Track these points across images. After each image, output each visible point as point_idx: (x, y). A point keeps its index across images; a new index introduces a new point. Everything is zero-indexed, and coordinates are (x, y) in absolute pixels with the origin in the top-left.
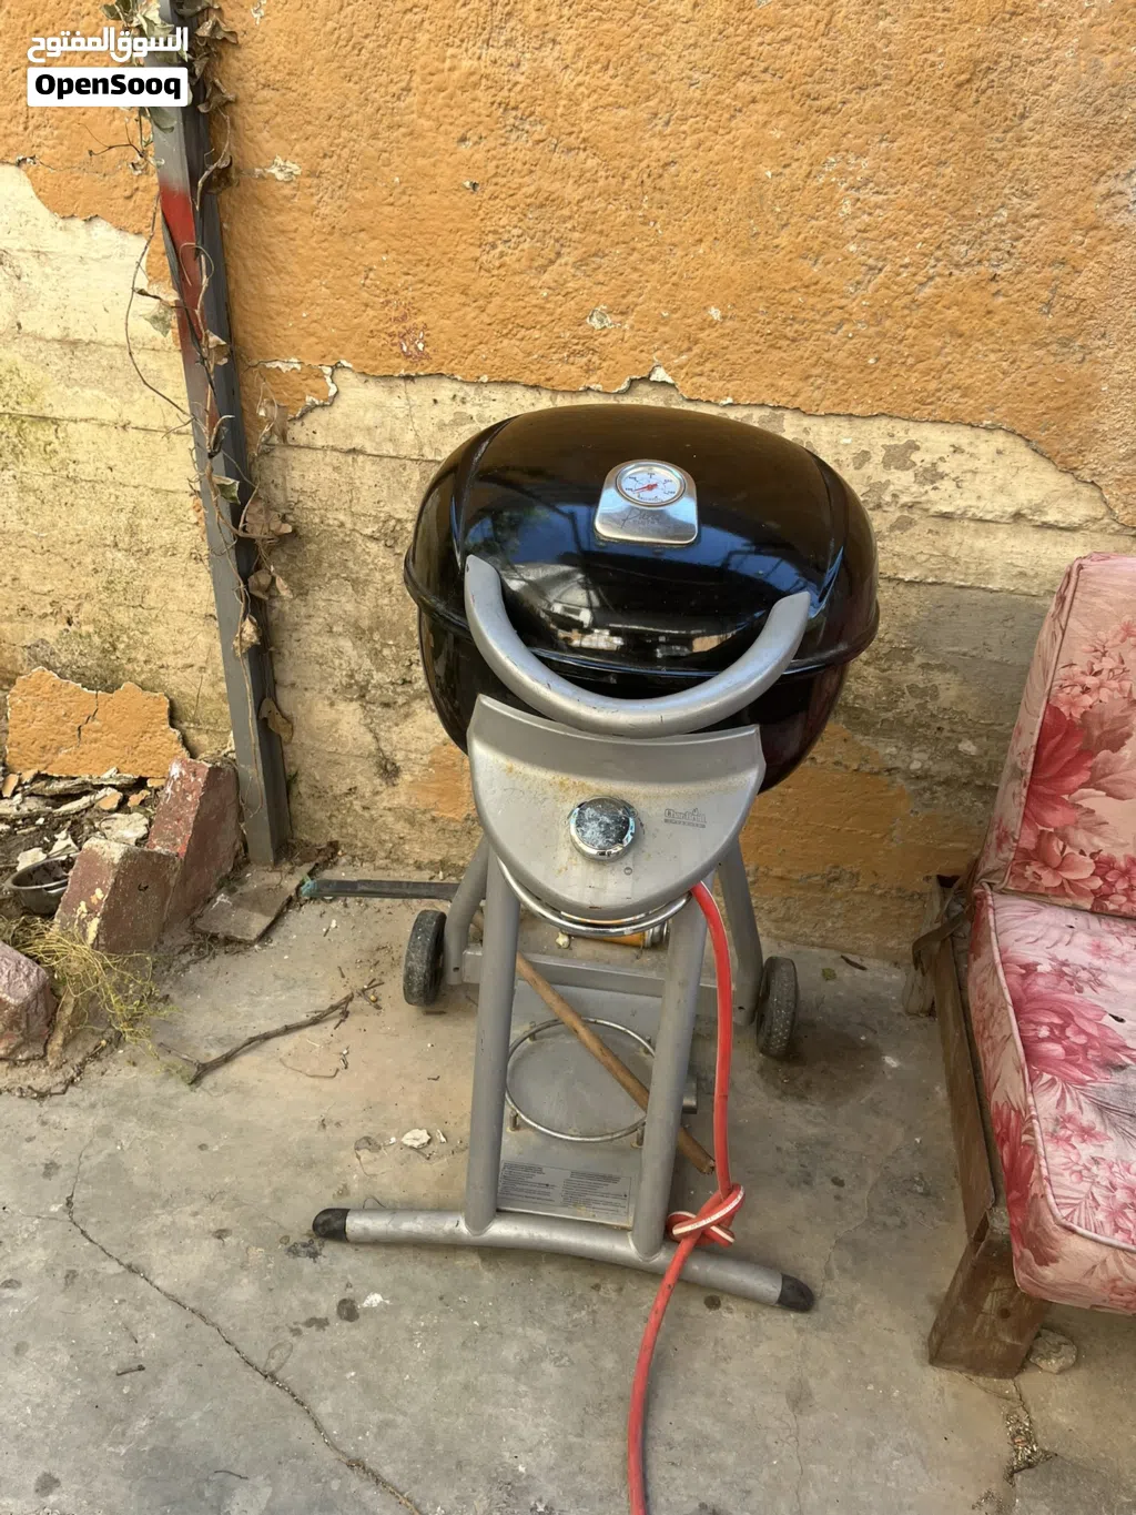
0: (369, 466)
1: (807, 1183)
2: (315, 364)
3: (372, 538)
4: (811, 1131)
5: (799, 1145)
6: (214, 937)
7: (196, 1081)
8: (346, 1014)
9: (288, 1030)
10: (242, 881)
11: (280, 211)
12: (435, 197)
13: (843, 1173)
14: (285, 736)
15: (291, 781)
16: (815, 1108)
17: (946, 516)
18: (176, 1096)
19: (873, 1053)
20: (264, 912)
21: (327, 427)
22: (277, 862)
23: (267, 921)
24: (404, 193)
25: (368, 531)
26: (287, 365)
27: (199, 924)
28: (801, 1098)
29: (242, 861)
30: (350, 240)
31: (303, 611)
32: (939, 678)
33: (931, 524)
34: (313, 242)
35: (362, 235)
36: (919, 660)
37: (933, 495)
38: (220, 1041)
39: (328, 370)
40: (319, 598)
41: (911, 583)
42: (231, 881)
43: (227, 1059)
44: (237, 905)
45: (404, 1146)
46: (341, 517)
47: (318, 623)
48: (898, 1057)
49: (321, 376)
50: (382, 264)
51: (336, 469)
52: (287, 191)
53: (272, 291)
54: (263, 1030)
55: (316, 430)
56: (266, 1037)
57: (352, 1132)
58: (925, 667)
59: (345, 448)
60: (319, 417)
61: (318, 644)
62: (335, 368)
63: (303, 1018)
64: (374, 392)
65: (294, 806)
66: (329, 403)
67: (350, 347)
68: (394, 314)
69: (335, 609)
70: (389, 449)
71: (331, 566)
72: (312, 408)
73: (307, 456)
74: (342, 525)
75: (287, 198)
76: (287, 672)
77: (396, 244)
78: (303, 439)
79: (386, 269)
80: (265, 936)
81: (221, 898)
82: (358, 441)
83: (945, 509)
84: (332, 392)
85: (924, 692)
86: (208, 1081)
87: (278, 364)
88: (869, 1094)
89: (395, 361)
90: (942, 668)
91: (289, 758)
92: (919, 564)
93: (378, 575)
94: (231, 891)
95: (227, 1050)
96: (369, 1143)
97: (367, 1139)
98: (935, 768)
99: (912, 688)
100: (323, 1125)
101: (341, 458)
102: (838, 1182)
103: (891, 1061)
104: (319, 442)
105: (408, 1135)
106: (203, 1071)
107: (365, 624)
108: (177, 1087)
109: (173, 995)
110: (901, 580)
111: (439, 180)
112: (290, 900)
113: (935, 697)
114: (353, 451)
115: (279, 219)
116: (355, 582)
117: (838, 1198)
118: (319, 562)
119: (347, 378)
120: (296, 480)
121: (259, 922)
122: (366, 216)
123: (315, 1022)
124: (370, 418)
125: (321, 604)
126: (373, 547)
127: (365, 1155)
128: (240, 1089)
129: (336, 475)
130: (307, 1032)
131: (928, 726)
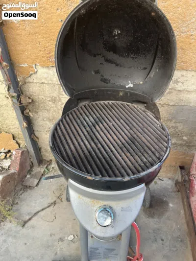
0: (47, 86)
1: (156, 241)
2: (31, 65)
3: (49, 101)
4: (155, 226)
5: (154, 230)
6: (27, 186)
7: (23, 226)
8: (55, 204)
9: (43, 210)
10: (32, 171)
11: (17, 30)
12: (53, 24)
13: (164, 238)
14: (37, 141)
15: (40, 149)
16: (156, 220)
17: (180, 91)
18: (19, 231)
19: (166, 203)
20: (37, 179)
21: (36, 78)
22: (39, 165)
23: (38, 181)
24: (45, 23)
25: (49, 99)
26: (25, 65)
27: (24, 183)
28: (153, 217)
29: (32, 166)
30: (34, 36)
31: (37, 116)
32: (178, 125)
33: (176, 92)
34: (26, 37)
35: (37, 34)
36: (174, 121)
37: (177, 86)
38: (28, 214)
39: (34, 66)
40: (40, 113)
41: (172, 105)
42: (30, 172)
43: (30, 219)
44: (31, 177)
45: (68, 240)
46: (42, 97)
47: (41, 118)
48: (173, 204)
49: (33, 67)
50: (43, 41)
51: (40, 87)
52: (18, 25)
53: (18, 48)
54: (37, 210)
55: (34, 79)
56: (38, 212)
57: (57, 237)
58: (175, 122)
59: (41, 82)
60: (34, 76)
61: (41, 123)
62: (35, 65)
63: (46, 206)
64: (45, 70)
65: (42, 153)
66: (36, 73)
67: (38, 61)
68: (47, 52)
69: (44, 116)
70: (50, 82)
71: (42, 107)
72: (32, 74)
73: (33, 85)
74: (43, 98)
75: (18, 27)
76: (36, 128)
77: (45, 36)
78: (31, 81)
79: (44, 42)
80: (37, 185)
81: (28, 176)
82: (43, 81)
83: (179, 89)
84: (36, 70)
85: (175, 127)
86: (26, 225)
87: (22, 65)
88: (167, 214)
89: (49, 63)
90: (179, 123)
91: (39, 145)
92: (173, 101)
93: (52, 109)
94: (30, 174)
95: (30, 216)
96: (61, 240)
97: (60, 238)
98: (178, 142)
99: (172, 127)
100: (51, 235)
101: (40, 85)
102: (162, 240)
103: (171, 205)
104: (35, 81)
105: (69, 237)
106: (25, 222)
107: (51, 118)
108: (20, 228)
109: (18, 202)
110: (169, 105)
111: (53, 20)
112: (42, 174)
113: (177, 128)
114: (43, 83)
115: (17, 32)
116: (47, 110)
117: (163, 244)
118: (39, 107)
119: (39, 67)
120: (31, 90)
121: (36, 181)
122: (37, 30)
123: (49, 207)
124: (45, 76)
125: (41, 115)
126: (50, 103)
127: (60, 243)
128: (33, 227)
129: (39, 88)
130: (47, 209)
131: (176, 134)
